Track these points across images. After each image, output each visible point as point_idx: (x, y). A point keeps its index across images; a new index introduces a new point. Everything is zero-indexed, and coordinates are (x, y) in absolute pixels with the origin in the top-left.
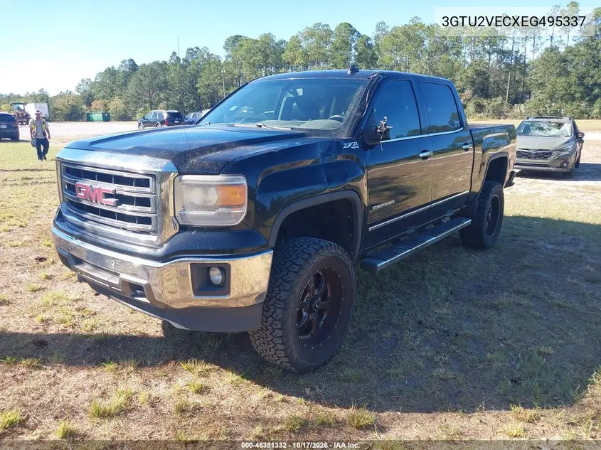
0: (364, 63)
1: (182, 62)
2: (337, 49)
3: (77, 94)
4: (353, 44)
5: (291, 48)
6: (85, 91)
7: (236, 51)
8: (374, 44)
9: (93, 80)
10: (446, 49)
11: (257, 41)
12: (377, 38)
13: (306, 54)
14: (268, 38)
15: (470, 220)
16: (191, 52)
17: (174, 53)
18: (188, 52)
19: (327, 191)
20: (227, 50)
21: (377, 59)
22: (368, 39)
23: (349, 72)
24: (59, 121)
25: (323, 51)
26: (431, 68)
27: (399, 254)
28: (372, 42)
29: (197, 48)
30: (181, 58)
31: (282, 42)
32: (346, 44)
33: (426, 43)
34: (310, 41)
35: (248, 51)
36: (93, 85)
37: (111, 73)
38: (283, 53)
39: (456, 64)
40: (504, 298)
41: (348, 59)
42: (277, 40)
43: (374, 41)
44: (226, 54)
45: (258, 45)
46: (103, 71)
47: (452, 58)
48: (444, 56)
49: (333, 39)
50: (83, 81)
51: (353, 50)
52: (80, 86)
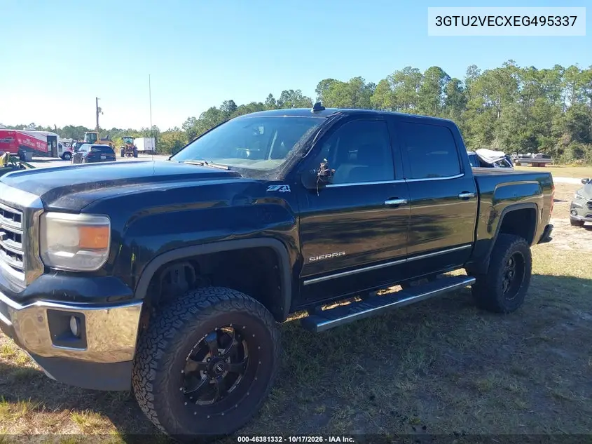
0: (453, 106)
1: (276, 104)
2: (426, 92)
3: (183, 130)
4: (443, 88)
5: (380, 91)
6: (190, 128)
7: (327, 93)
8: (464, 87)
9: (197, 119)
10: (543, 92)
11: (348, 84)
12: (468, 81)
13: (395, 98)
14: (358, 82)
15: (474, 279)
16: (286, 94)
17: (271, 95)
18: (283, 95)
19: (231, 238)
20: (319, 93)
21: (466, 102)
22: (459, 82)
23: (312, 110)
24: (163, 154)
25: (411, 94)
26: (524, 111)
27: (354, 313)
28: (464, 85)
29: (292, 91)
30: (276, 100)
31: (371, 85)
32: (436, 87)
33: (521, 86)
34: (399, 84)
35: (339, 94)
36: (197, 123)
37: (213, 112)
38: (372, 95)
39: (553, 109)
40: (490, 379)
41: (437, 101)
42: (366, 83)
43: (465, 84)
44: (318, 96)
45: (348, 88)
46: (206, 111)
47: (549, 101)
48: (540, 99)
49: (422, 83)
50: (189, 119)
51: (443, 93)
52: (186, 123)
